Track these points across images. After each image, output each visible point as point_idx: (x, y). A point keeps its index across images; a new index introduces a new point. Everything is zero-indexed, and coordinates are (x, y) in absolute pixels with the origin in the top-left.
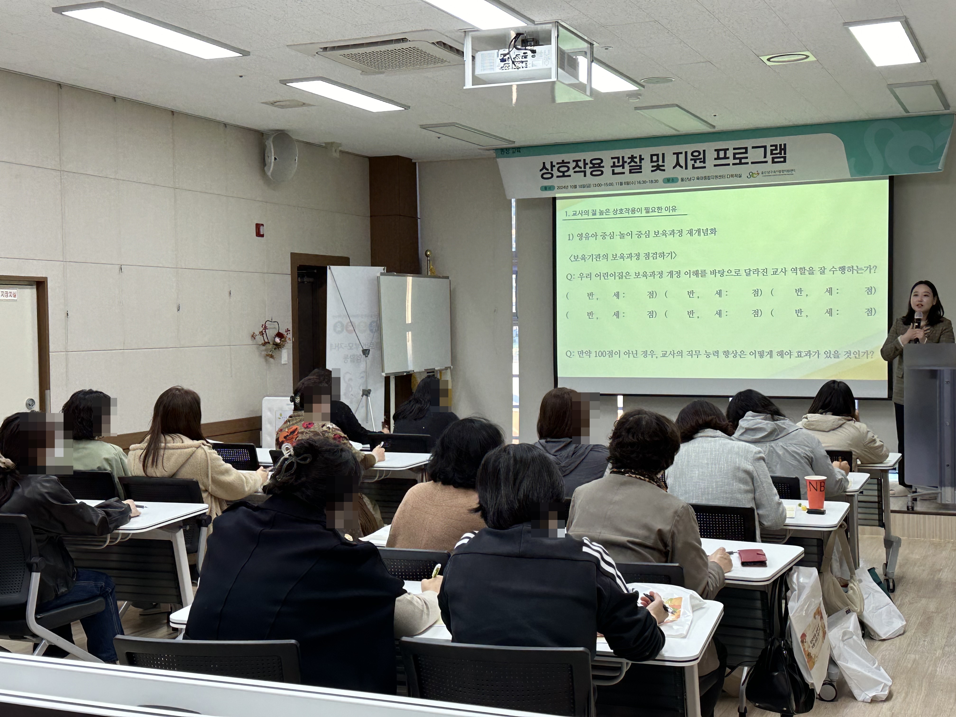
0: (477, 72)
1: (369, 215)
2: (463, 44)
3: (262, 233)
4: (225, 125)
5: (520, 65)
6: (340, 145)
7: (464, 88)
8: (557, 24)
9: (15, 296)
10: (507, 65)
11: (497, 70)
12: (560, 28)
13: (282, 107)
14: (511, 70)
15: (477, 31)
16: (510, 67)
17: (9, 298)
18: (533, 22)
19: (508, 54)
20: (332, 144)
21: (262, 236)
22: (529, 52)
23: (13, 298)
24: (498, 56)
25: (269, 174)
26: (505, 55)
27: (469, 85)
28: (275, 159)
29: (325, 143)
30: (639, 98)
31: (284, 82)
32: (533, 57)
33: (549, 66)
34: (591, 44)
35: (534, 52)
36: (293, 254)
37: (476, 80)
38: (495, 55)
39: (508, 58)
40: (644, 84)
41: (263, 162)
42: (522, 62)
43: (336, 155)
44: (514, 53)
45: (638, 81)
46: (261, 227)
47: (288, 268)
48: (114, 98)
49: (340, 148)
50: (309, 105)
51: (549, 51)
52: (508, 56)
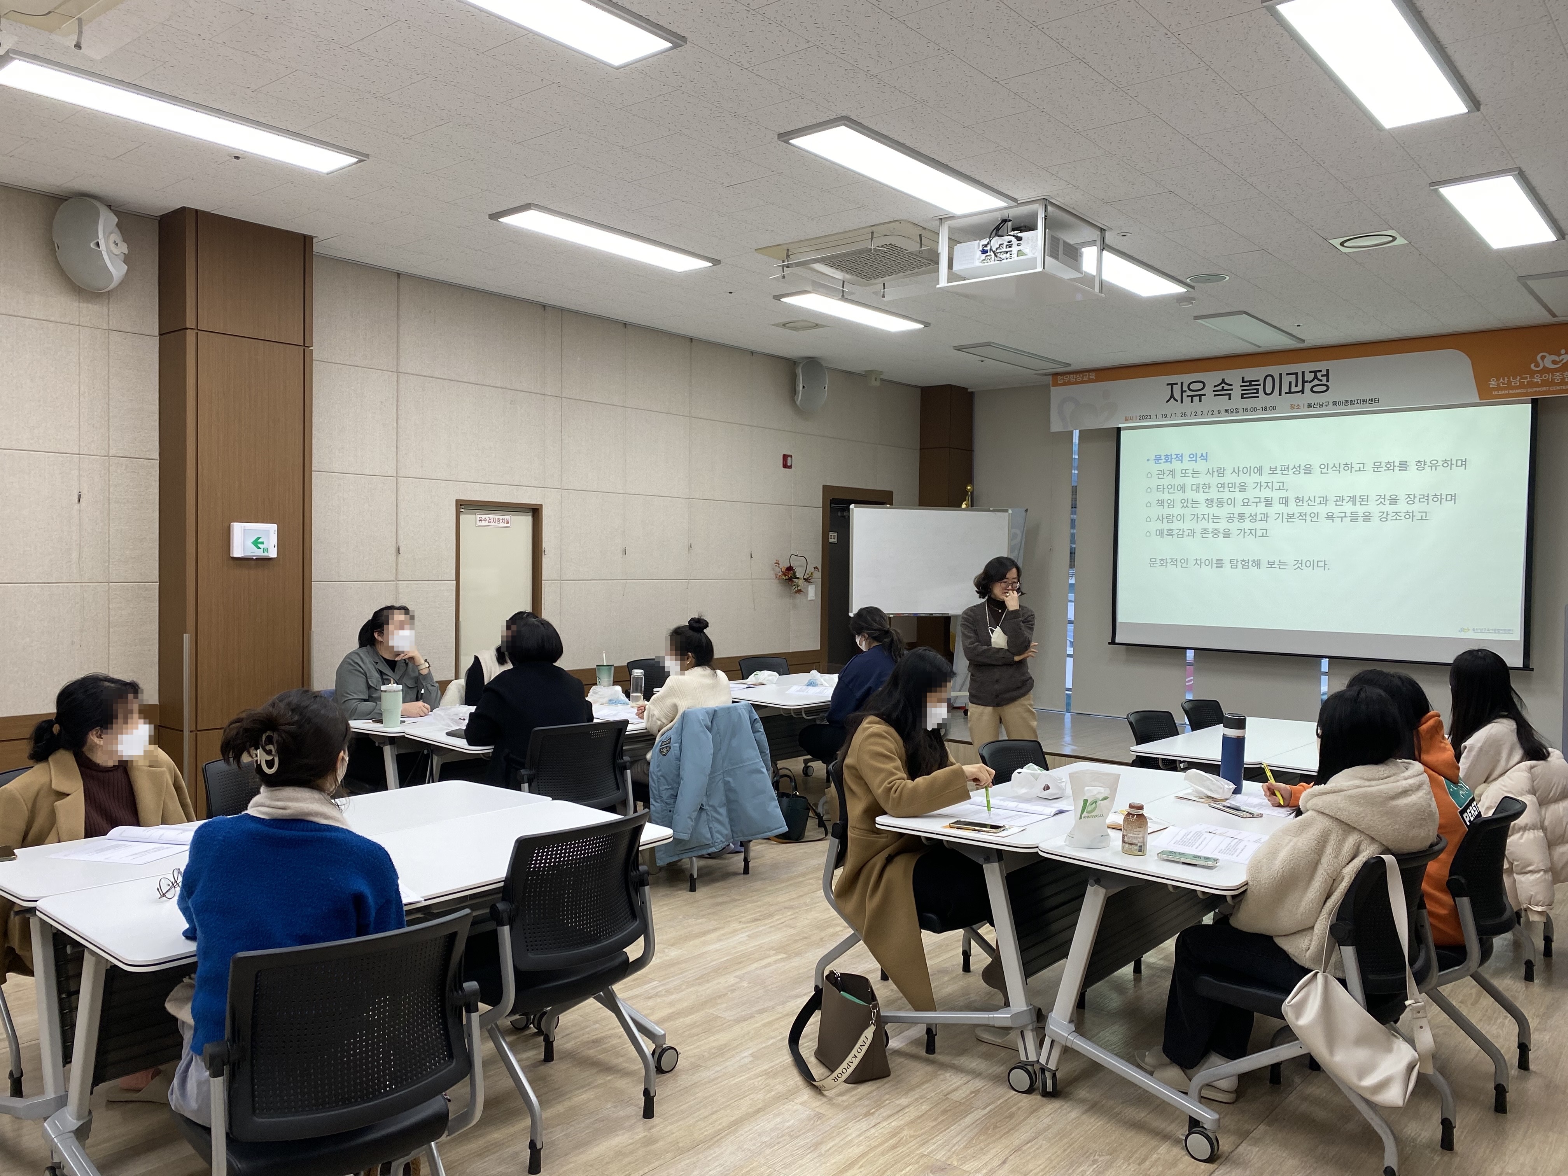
0: (956, 268)
1: (919, 448)
2: (938, 234)
3: (789, 464)
4: (752, 353)
5: (1004, 256)
6: (881, 373)
7: (938, 286)
8: (1046, 202)
9: (508, 523)
10: (989, 257)
11: (978, 263)
12: (1050, 208)
13: (795, 329)
14: (993, 262)
15: (953, 217)
16: (993, 259)
17: (501, 524)
18: (1015, 200)
19: (988, 244)
20: (872, 371)
21: (790, 467)
22: (1013, 239)
23: (506, 525)
24: (979, 248)
25: (798, 403)
26: (986, 246)
27: (943, 282)
28: (803, 387)
29: (865, 371)
30: (1192, 303)
31: (778, 298)
32: (1019, 245)
33: (1036, 254)
34: (1102, 230)
35: (1019, 239)
36: (824, 486)
37: (952, 277)
38: (976, 245)
39: (991, 249)
40: (1193, 284)
41: (794, 391)
42: (1007, 252)
43: (878, 384)
44: (995, 242)
45: (1184, 281)
46: (789, 459)
47: (818, 499)
48: (625, 325)
49: (882, 377)
50: (824, 326)
51: (1037, 236)
52: (989, 246)
